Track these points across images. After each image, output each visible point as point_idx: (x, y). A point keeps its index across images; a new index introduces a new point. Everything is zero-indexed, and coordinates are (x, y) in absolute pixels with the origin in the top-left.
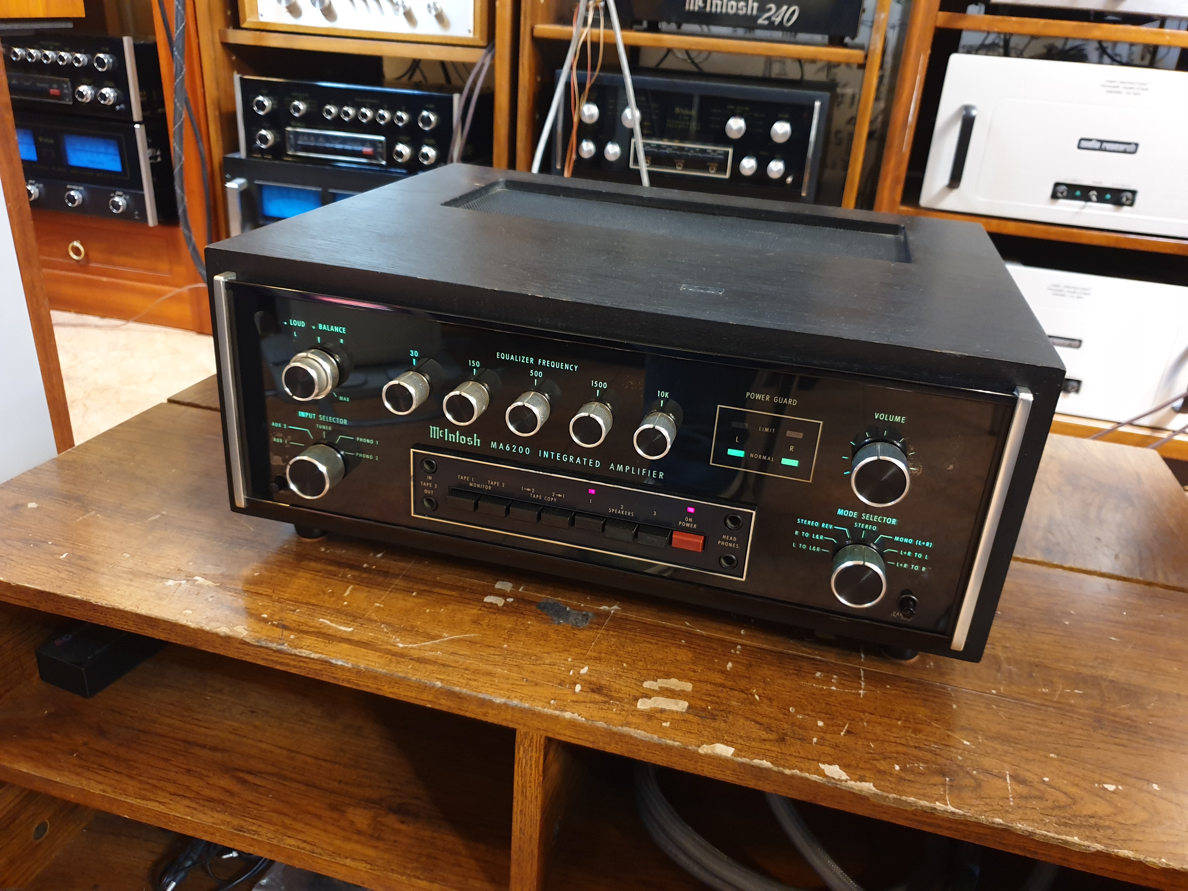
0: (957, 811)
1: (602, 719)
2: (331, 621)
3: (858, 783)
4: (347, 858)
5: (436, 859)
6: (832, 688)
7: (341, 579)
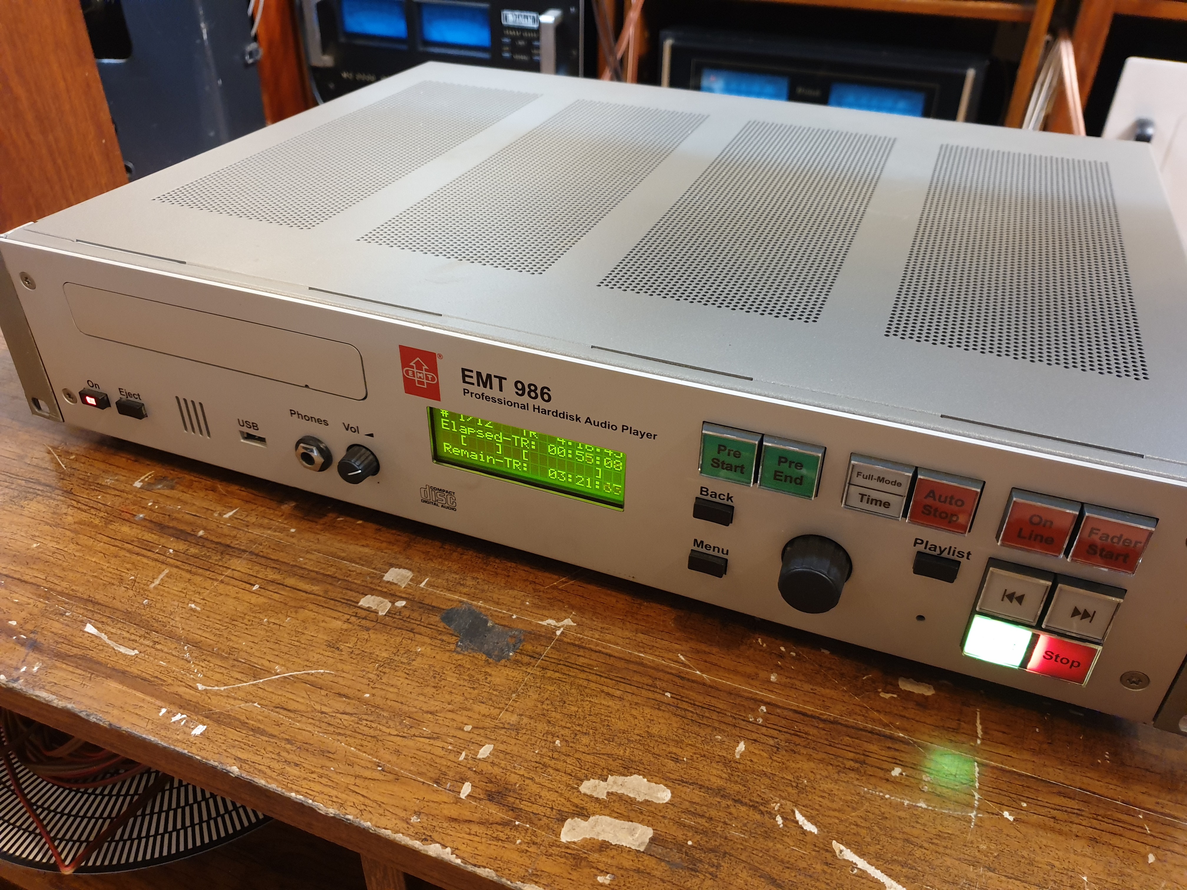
1: (493, 861)
2: (110, 637)
6: (919, 805)
7: (156, 556)
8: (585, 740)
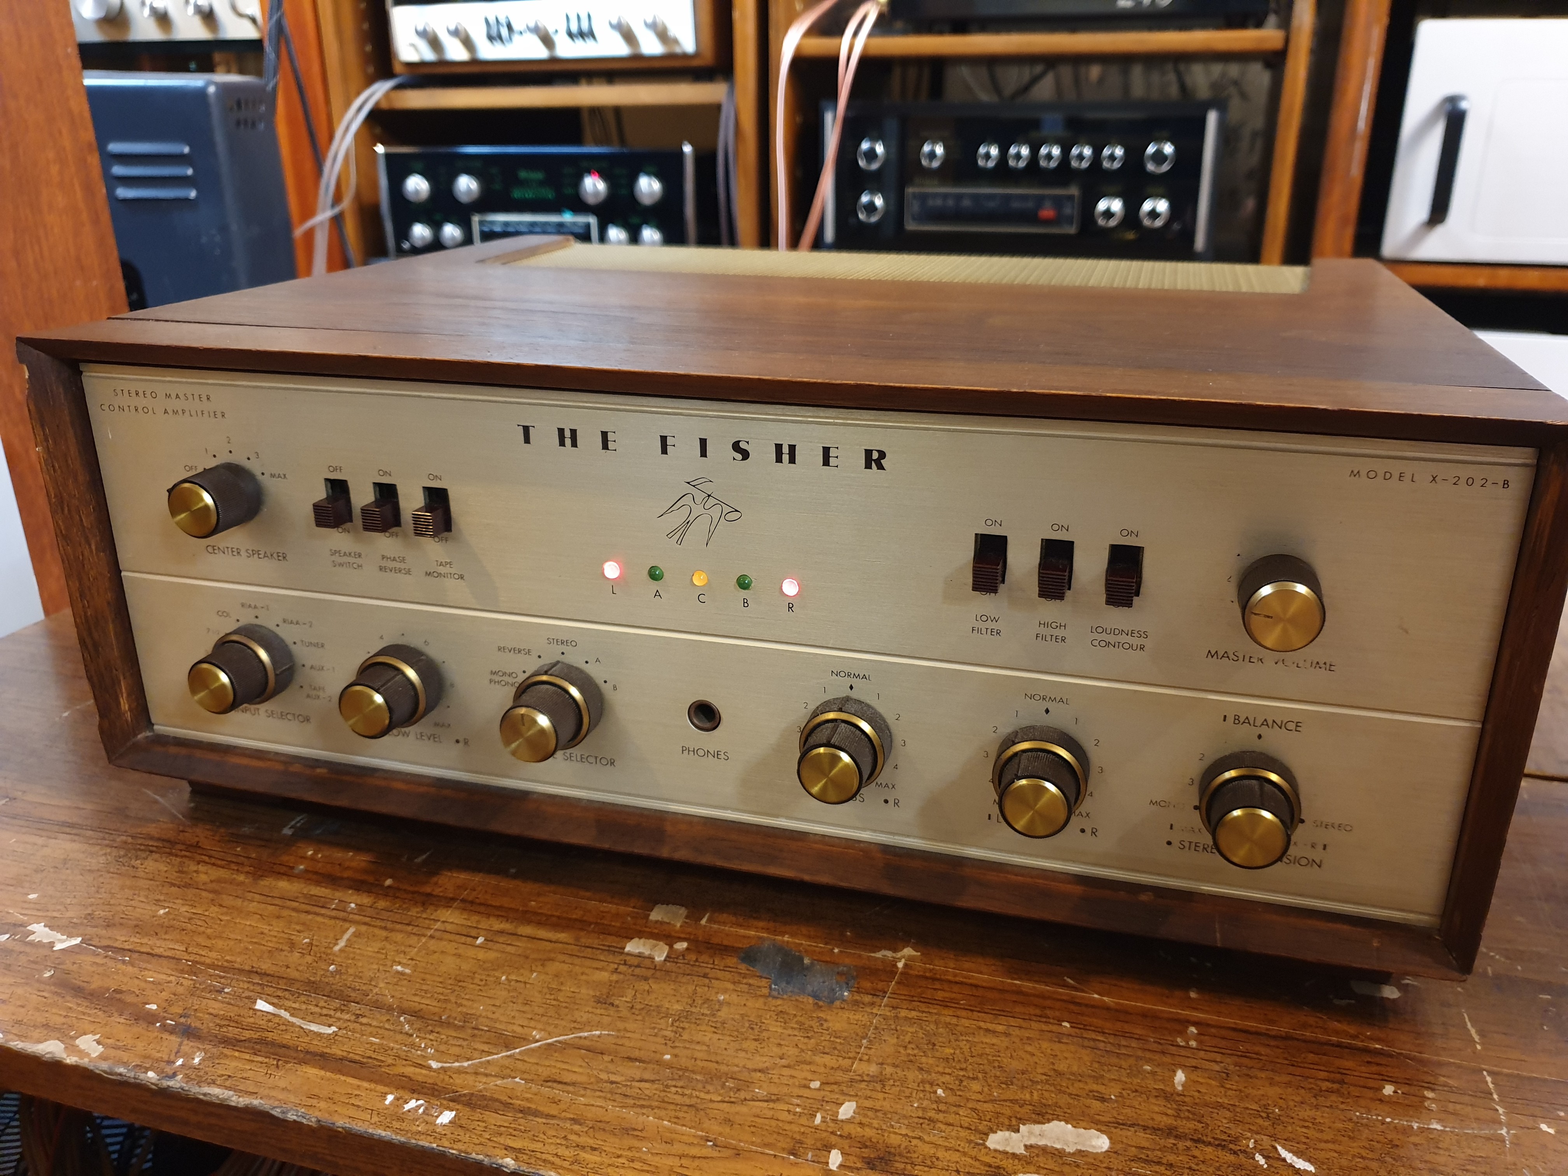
6: (1431, 1127)
7: (334, 913)
8: (976, 1086)
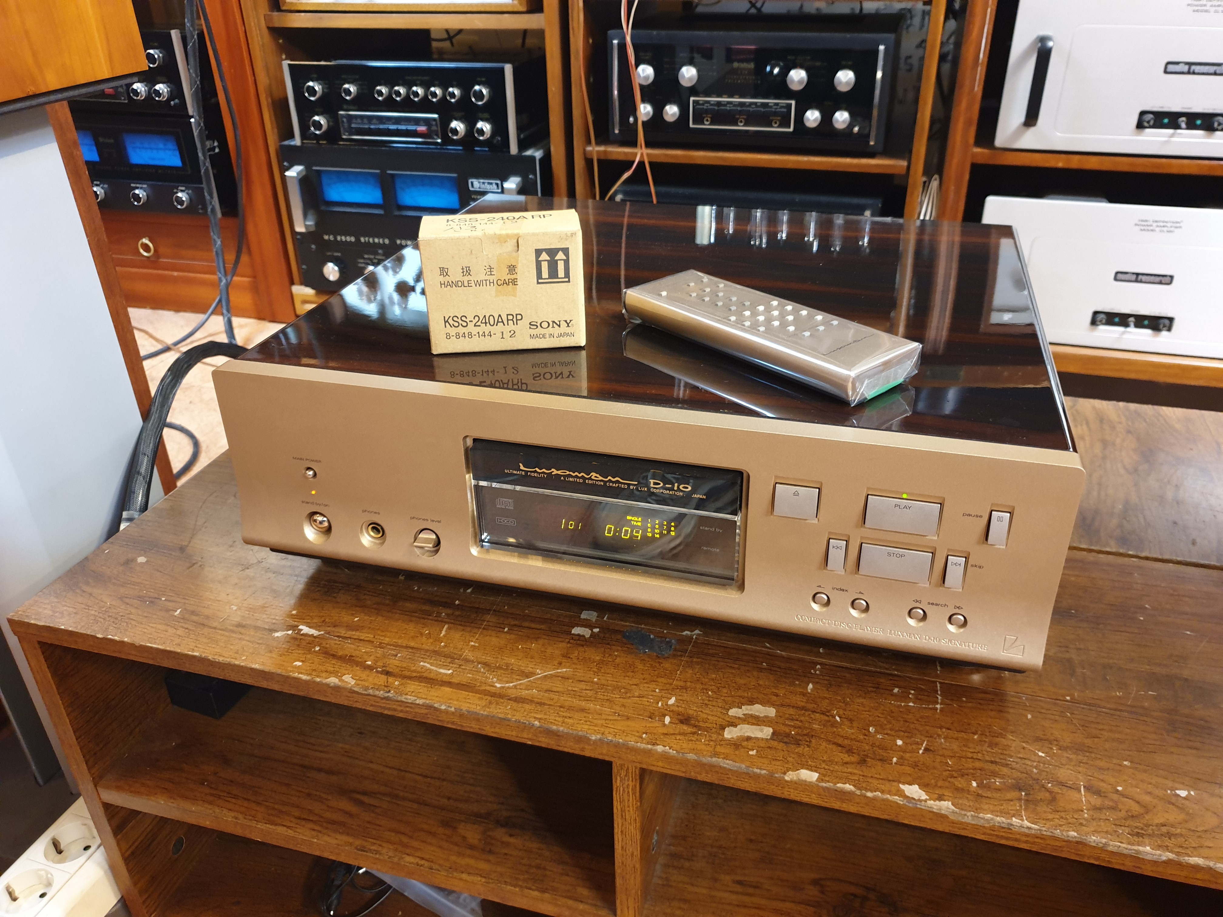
0: (1033, 826)
1: (692, 750)
2: (431, 664)
3: (937, 802)
4: (462, 873)
5: (545, 869)
6: (909, 704)
7: (436, 618)
8: (725, 691)
